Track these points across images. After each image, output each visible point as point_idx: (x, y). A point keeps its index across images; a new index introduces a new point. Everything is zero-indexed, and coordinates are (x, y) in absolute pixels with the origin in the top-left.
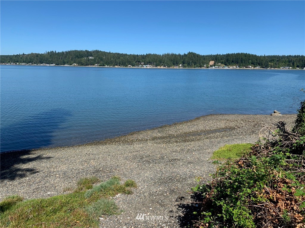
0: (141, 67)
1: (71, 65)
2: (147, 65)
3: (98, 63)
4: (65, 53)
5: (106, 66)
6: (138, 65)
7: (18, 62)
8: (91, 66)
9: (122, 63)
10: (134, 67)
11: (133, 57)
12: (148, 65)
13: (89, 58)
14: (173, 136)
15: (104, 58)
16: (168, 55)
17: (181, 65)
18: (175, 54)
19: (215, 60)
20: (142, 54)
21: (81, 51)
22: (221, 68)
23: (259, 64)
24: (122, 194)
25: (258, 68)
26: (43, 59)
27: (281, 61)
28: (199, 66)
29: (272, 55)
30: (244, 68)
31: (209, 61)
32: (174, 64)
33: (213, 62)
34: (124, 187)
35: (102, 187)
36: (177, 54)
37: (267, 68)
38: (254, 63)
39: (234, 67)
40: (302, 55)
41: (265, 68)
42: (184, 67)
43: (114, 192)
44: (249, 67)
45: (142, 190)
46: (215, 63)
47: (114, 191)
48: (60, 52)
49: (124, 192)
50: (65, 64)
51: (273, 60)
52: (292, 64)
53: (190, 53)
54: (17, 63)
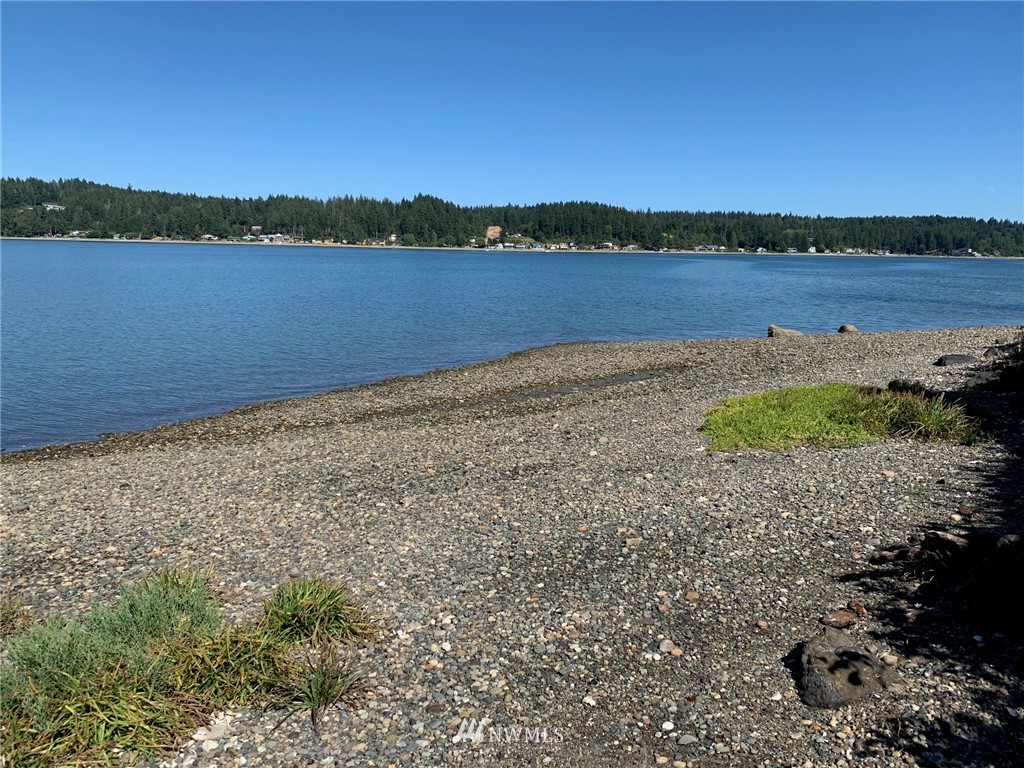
0: (252, 240)
2: (273, 236)
5: (116, 238)
6: (241, 235)
8: (54, 238)
9: (180, 227)
10: (224, 241)
11: (220, 207)
12: (279, 235)
13: (45, 209)
15: (107, 207)
17: (393, 238)
19: (505, 225)
20: (255, 197)
21: (11, 180)
22: (523, 248)
23: (634, 237)
25: (631, 248)
27: (695, 227)
28: (454, 240)
30: (593, 249)
31: (486, 226)
32: (370, 234)
33: (498, 229)
37: (658, 250)
38: (620, 233)
39: (563, 246)
41: (653, 250)
42: (405, 242)
44: (607, 247)
46: (503, 234)
51: (673, 226)
52: (724, 239)
53: (420, 199)
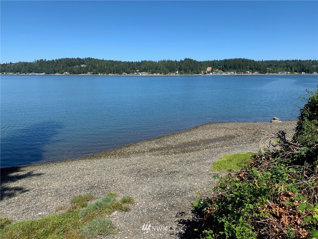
0: (136, 74)
1: (62, 73)
2: (142, 73)
3: (91, 71)
4: (56, 62)
5: (99, 74)
6: (133, 73)
7: (4, 71)
8: (83, 75)
9: (116, 71)
10: (129, 75)
11: (127, 64)
12: (144, 72)
13: (81, 66)
14: (172, 147)
15: (97, 65)
16: (164, 61)
17: (177, 72)
18: (171, 60)
19: (213, 66)
20: (137, 61)
21: (73, 59)
22: (219, 74)
23: (257, 69)
24: (119, 211)
25: (256, 73)
26: (32, 67)
27: (279, 66)
28: (196, 72)
29: (270, 60)
30: (243, 74)
31: (207, 67)
32: (170, 71)
33: (211, 68)
34: (120, 204)
35: (97, 204)
36: (174, 60)
37: (265, 74)
38: (252, 68)
39: (232, 73)
40: (300, 60)
41: (263, 73)
42: (181, 73)
43: (110, 210)
44: (247, 73)
45: (140, 206)
46: (212, 70)
47: (111, 208)
48: (50, 60)
49: (121, 209)
50: (56, 73)
51: (271, 65)
52: (289, 69)
53: (186, 59)
54: (4, 73)
